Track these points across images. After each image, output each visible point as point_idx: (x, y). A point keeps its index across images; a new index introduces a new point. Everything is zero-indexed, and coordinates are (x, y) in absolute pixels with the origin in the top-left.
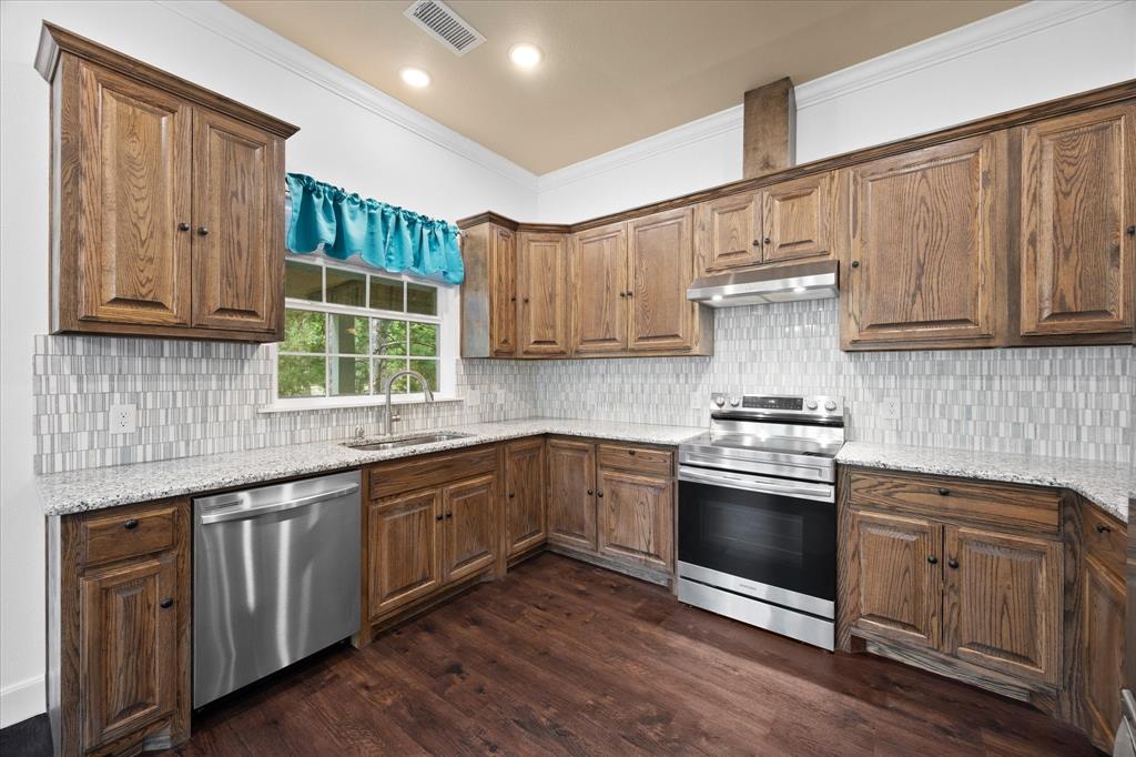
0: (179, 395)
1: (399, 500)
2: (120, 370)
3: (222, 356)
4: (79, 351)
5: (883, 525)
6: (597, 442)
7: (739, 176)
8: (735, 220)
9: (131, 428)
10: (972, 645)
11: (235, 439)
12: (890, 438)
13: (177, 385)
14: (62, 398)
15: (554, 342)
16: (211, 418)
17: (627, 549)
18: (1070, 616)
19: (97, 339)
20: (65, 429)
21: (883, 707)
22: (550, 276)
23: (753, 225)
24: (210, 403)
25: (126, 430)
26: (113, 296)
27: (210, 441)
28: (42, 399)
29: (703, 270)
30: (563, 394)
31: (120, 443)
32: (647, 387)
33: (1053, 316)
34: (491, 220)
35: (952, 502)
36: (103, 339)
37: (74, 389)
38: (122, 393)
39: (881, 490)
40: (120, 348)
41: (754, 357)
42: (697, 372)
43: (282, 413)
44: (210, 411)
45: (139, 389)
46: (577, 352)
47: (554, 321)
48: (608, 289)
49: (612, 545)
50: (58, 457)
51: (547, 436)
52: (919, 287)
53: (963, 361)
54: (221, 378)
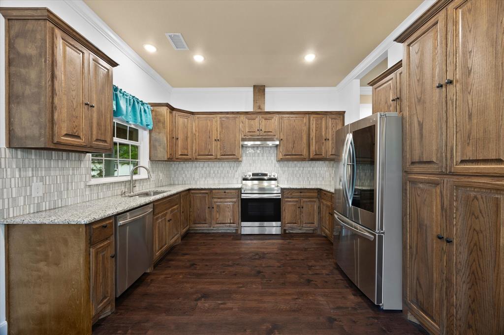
0: (58, 177)
1: (160, 215)
2: (36, 166)
3: (73, 159)
4: (19, 156)
5: (290, 202)
6: (211, 190)
7: (252, 110)
8: (252, 122)
9: (41, 194)
10: (305, 223)
11: (79, 197)
12: (286, 182)
13: (58, 172)
14: (13, 180)
15: (187, 155)
16: (70, 188)
17: (223, 224)
18: (319, 213)
19: (26, 150)
20: (14, 196)
21: (293, 240)
22: (186, 130)
23: (257, 124)
24: (70, 181)
25: (38, 195)
26: (65, 133)
27: (70, 199)
28: (4, 180)
29: (243, 135)
30: (184, 175)
31: (36, 202)
32: (219, 171)
33: (315, 155)
34: (167, 106)
35: (302, 194)
36: (29, 150)
37: (17, 176)
38: (37, 177)
39: (290, 193)
40: (36, 155)
41: (254, 161)
42: (237, 166)
43: (94, 185)
44: (70, 184)
45: (43, 175)
46: (196, 159)
47: (188, 147)
48: (209, 137)
49: (217, 224)
50: (11, 210)
51: (189, 190)
52: (294, 147)
53: (299, 164)
54: (73, 169)
